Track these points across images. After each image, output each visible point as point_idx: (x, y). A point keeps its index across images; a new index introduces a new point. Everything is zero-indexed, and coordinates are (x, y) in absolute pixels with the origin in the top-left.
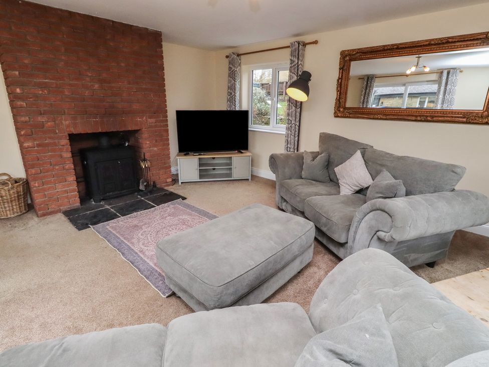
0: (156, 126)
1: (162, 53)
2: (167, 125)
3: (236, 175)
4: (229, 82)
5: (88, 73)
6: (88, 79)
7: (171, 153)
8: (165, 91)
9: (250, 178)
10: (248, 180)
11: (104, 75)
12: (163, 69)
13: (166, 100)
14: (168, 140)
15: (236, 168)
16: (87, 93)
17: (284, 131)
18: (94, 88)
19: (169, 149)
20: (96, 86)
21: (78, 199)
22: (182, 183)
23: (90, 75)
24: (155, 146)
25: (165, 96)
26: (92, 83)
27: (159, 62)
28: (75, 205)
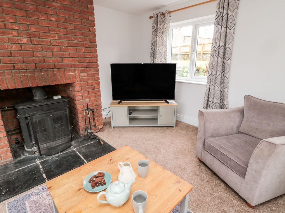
0: (88, 79)
1: (93, 10)
2: (98, 78)
3: (162, 122)
4: (153, 39)
5: (14, 26)
6: (15, 33)
7: (102, 103)
8: (96, 46)
9: (174, 126)
10: (173, 127)
11: (33, 29)
12: (94, 26)
13: (97, 55)
14: (99, 91)
15: (161, 116)
16: (14, 47)
17: (205, 82)
18: (22, 42)
19: (100, 100)
20: (25, 40)
21: (10, 154)
22: (114, 127)
23: (17, 28)
24: (87, 97)
25: (96, 51)
26: (19, 37)
27: (90, 18)
28: (7, 160)
